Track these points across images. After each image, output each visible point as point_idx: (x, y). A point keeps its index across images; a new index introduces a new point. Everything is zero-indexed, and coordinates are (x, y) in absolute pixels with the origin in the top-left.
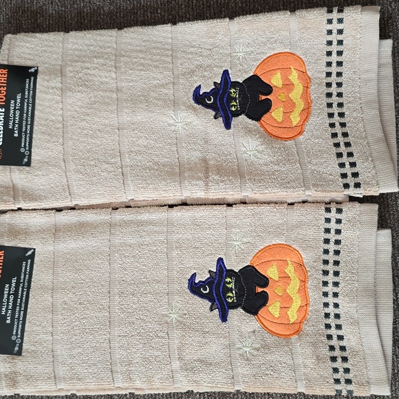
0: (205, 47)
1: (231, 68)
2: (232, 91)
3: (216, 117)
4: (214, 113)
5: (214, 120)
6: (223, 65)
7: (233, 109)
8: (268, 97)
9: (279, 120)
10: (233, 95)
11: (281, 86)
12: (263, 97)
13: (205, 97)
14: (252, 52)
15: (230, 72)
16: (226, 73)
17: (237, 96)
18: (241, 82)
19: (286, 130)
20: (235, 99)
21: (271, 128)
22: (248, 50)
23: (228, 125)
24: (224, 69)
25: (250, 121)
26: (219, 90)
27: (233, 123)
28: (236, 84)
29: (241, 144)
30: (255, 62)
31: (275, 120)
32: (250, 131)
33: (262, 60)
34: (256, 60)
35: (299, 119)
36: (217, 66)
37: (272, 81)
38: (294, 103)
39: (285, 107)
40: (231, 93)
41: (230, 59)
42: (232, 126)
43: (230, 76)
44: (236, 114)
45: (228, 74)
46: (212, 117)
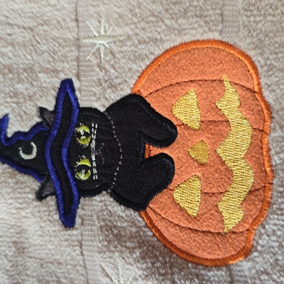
0: (19, 21)
1: (78, 76)
2: (82, 129)
3: (40, 196)
4: (36, 185)
5: (36, 203)
6: (59, 66)
7: (83, 177)
8: (166, 151)
9: (190, 212)
10: (84, 142)
11: (196, 125)
12: (155, 151)
13: (19, 143)
14: (129, 38)
15: (76, 84)
16: (67, 87)
17: (93, 145)
18: (102, 110)
19: (207, 239)
20: (87, 152)
21: (172, 230)
22: (119, 31)
23: (68, 219)
24: (63, 76)
25: (119, 210)
26: (51, 127)
27: (80, 212)
28: (89, 115)
29: (100, 269)
30: (134, 62)
31: (182, 209)
32: (119, 237)
33: (153, 57)
34: (138, 58)
35: (240, 215)
36: (46, 71)
37: (176, 112)
38: (229, 171)
39: (206, 180)
40: (79, 135)
41: (76, 53)
42: (78, 220)
43: (77, 93)
44: (90, 190)
45: (73, 90)
46: (32, 196)
